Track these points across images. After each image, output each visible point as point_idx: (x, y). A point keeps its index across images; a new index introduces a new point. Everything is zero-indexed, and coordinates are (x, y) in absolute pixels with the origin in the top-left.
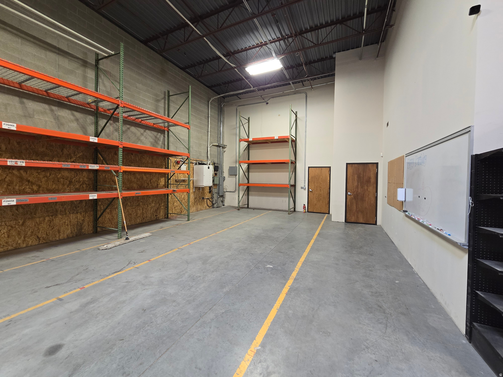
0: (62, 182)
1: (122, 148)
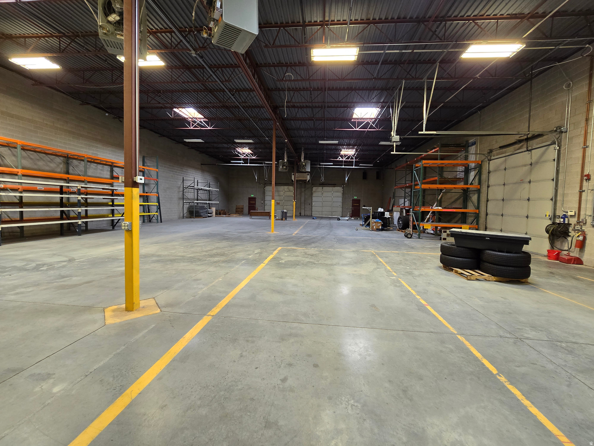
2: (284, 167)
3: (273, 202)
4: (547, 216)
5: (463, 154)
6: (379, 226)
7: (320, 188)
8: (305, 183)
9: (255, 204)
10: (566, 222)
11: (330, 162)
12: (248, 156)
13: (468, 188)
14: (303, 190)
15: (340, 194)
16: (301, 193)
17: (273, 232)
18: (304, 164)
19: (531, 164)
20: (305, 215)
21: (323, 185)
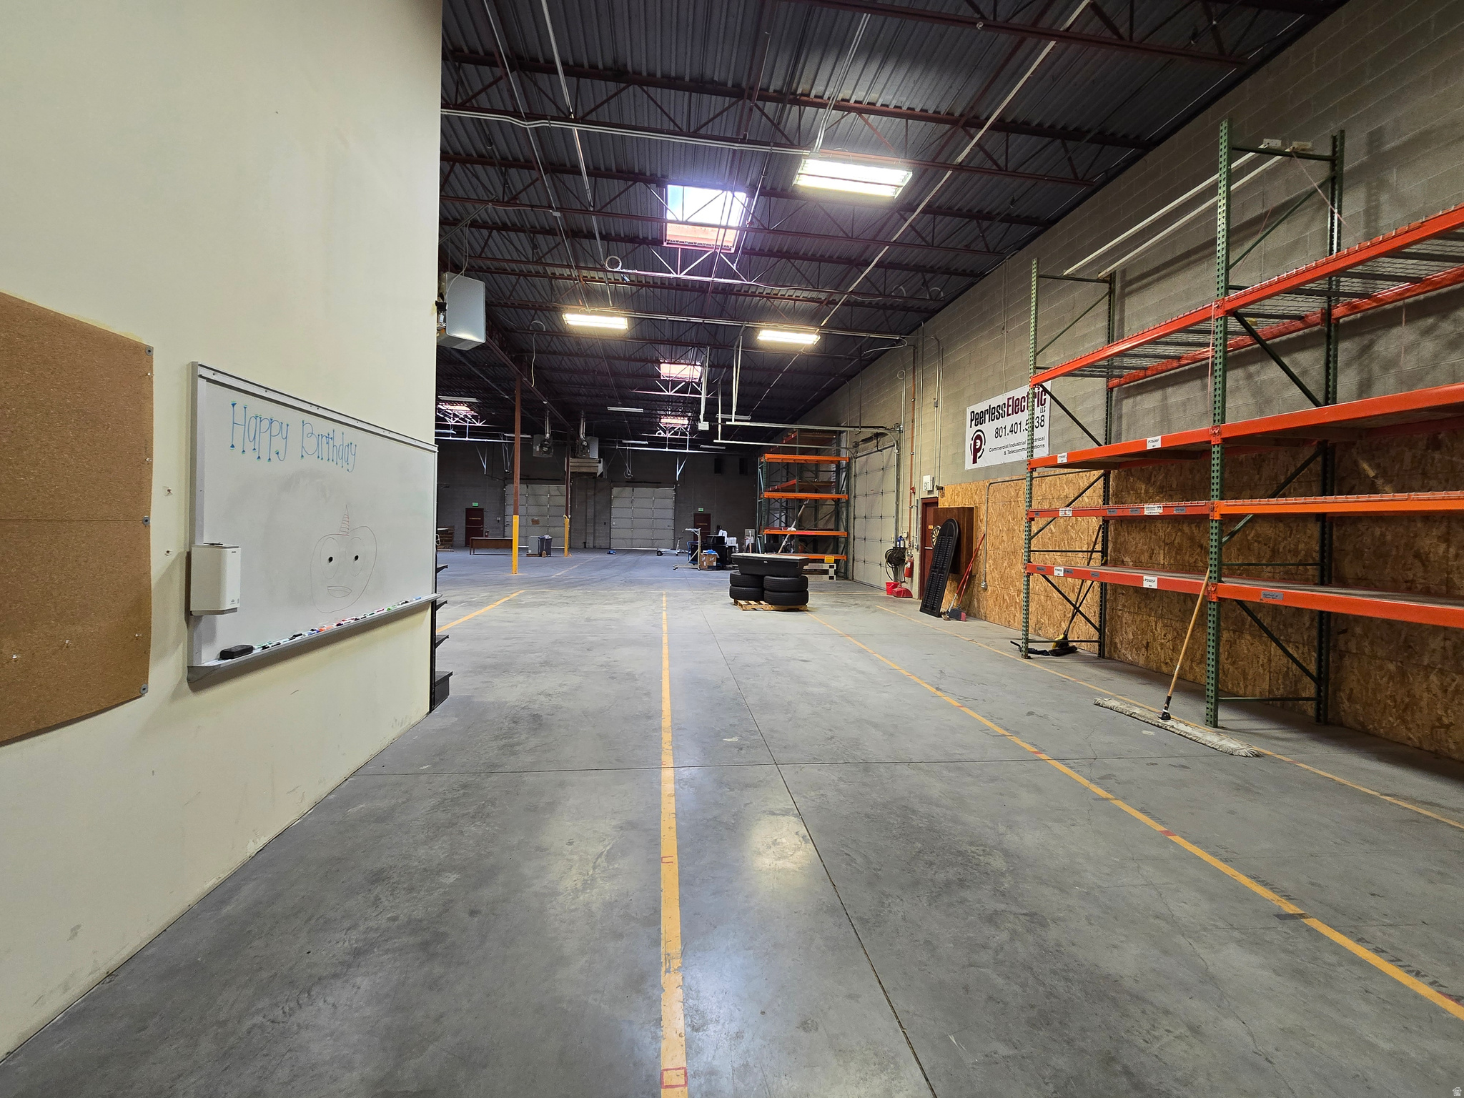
0: (1256, 551)
1: (1218, 445)
2: (545, 449)
3: (516, 519)
6: (712, 562)
7: (629, 489)
8: (595, 478)
9: (482, 522)
10: (902, 546)
11: (643, 439)
12: (466, 422)
14: (587, 492)
15: (670, 503)
17: (516, 573)
18: (585, 443)
19: (883, 469)
20: (594, 547)
21: (633, 483)
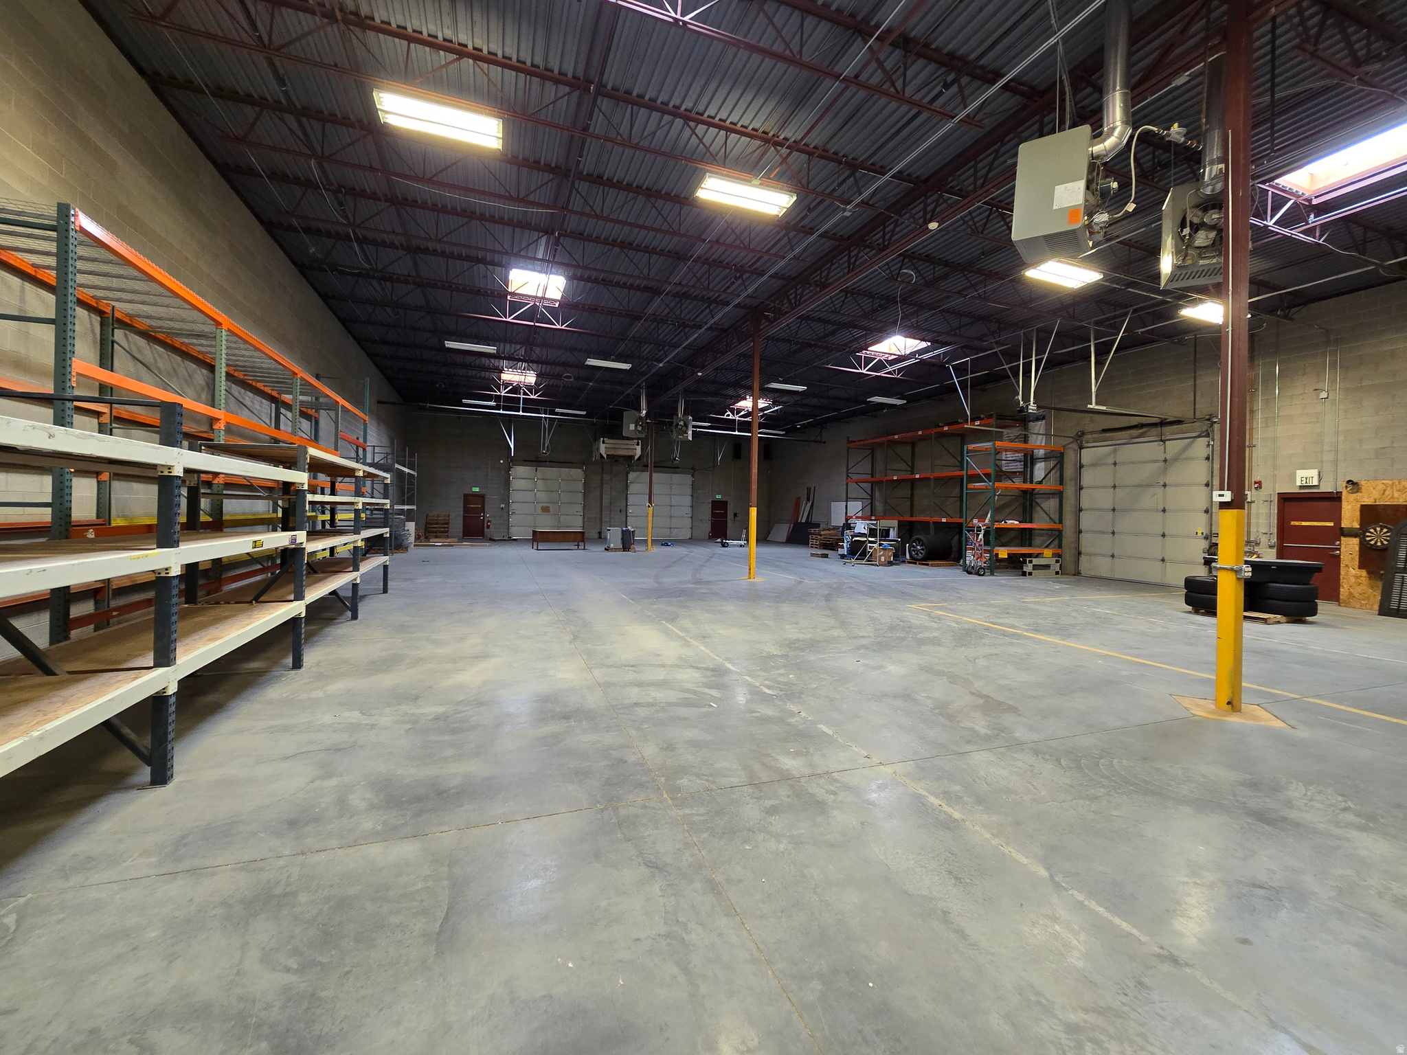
4: (1199, 534)
5: (1015, 432)
9: (483, 510)
11: (709, 420)
12: (519, 393)
13: (1033, 489)
14: (607, 477)
15: (688, 489)
16: (602, 484)
18: (682, 423)
19: (1165, 461)
